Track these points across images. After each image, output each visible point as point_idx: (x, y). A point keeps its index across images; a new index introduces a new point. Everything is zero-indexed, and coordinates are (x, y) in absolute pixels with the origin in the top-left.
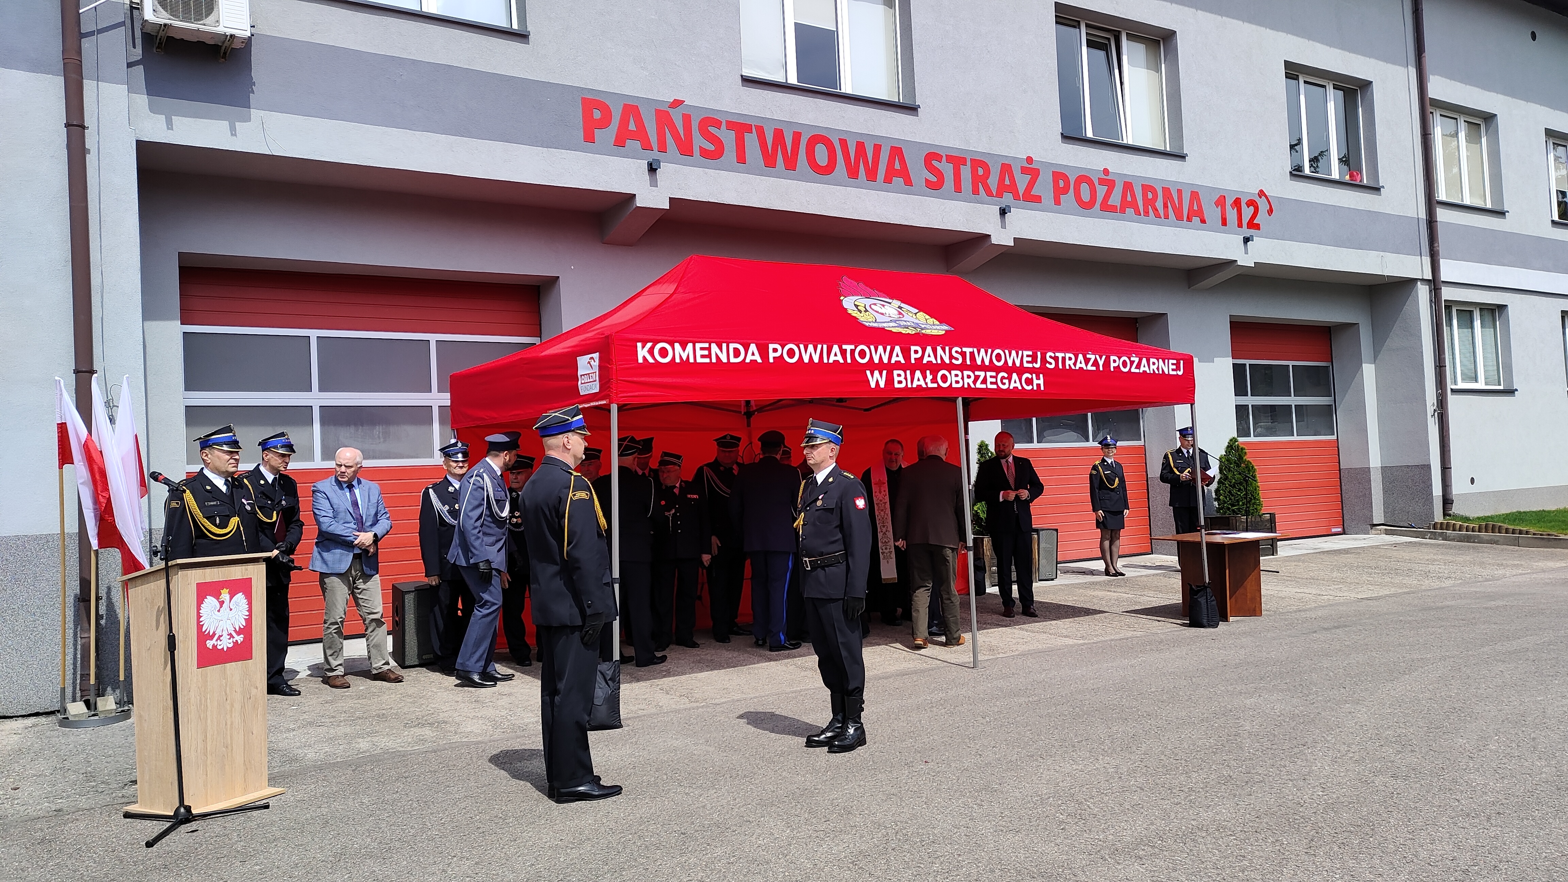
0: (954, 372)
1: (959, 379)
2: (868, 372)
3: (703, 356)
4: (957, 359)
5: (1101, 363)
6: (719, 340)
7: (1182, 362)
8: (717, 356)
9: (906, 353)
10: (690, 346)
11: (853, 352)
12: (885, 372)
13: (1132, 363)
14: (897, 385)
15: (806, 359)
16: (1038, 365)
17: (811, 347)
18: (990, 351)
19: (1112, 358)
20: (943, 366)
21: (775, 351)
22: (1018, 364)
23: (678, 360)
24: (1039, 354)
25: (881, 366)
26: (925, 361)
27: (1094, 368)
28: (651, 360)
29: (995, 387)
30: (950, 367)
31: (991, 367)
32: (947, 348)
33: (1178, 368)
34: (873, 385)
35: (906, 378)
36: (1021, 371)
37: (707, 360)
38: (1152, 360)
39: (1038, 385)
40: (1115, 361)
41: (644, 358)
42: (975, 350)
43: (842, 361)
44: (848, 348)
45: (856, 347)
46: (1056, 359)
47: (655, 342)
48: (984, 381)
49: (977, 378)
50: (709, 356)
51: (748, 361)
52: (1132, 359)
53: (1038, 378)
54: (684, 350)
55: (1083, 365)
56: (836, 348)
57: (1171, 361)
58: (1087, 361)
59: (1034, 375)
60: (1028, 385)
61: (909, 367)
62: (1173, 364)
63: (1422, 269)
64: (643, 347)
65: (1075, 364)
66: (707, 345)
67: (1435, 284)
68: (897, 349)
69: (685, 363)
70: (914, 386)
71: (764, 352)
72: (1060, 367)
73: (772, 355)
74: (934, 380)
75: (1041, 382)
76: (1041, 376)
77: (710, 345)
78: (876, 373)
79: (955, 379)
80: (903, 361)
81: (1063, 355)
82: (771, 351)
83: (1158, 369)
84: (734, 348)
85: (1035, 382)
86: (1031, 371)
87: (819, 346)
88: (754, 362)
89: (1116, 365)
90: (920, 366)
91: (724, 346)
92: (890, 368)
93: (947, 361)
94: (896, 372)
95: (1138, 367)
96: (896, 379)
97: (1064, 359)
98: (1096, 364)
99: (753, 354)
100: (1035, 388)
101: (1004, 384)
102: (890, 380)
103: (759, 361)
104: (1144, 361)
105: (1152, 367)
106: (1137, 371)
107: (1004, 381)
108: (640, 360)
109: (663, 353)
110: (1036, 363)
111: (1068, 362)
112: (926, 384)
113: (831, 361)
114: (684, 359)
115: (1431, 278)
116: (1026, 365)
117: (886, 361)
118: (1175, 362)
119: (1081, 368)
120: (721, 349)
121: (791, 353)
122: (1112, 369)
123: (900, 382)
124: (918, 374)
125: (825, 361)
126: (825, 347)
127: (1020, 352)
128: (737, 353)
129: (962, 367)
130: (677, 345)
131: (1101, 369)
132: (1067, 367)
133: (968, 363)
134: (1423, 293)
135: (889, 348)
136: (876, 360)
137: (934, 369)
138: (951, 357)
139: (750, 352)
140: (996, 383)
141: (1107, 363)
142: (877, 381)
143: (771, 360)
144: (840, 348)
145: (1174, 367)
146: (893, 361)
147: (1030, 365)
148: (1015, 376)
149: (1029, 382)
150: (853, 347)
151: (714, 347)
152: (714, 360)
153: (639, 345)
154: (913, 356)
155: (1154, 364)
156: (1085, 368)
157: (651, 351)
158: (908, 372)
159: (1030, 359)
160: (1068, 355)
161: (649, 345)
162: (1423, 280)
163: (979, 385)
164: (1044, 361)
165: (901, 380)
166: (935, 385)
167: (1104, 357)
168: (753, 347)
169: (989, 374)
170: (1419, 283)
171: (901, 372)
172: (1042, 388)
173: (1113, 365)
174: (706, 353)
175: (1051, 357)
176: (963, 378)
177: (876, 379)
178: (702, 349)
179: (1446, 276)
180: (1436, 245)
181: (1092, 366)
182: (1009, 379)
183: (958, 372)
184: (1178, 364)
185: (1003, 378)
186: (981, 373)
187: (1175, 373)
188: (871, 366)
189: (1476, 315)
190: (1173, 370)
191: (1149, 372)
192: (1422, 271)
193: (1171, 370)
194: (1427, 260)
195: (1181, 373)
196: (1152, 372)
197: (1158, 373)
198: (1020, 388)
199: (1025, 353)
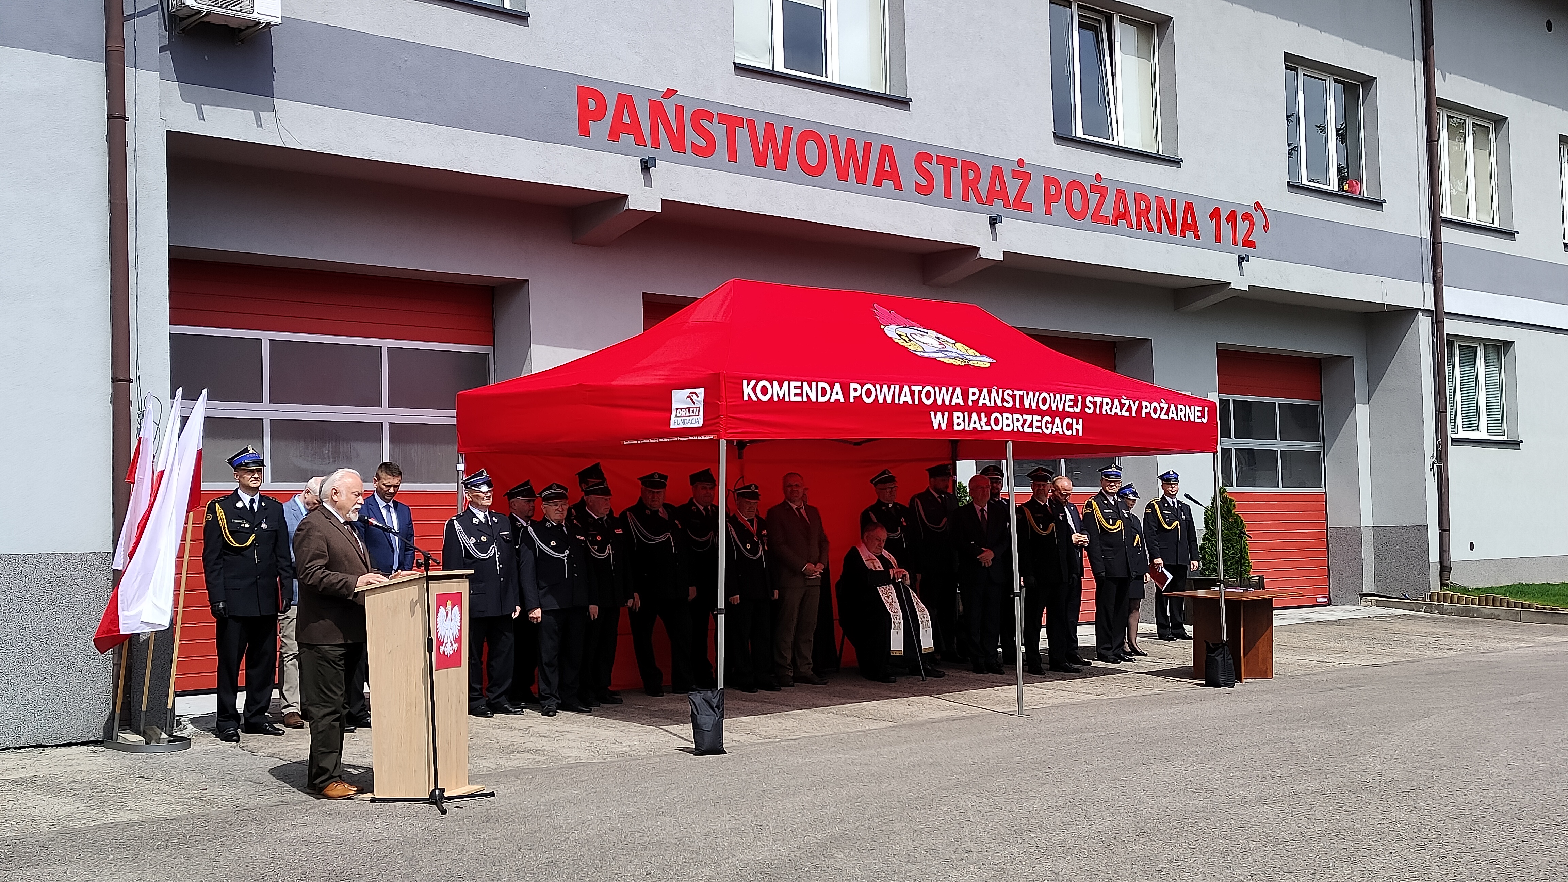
0: (1005, 415)
1: (1009, 422)
2: (932, 414)
3: (796, 395)
4: (1008, 402)
5: (1134, 409)
6: (809, 380)
7: (1205, 409)
8: (807, 395)
9: (965, 395)
10: (786, 384)
11: (920, 392)
12: (946, 414)
13: (1162, 409)
14: (956, 427)
15: (881, 400)
16: (1078, 410)
17: (885, 388)
18: (1037, 395)
19: (1145, 403)
20: (996, 408)
21: (857, 390)
22: (1061, 409)
23: (776, 398)
24: (1080, 398)
25: (943, 408)
26: (980, 404)
27: (1128, 414)
28: (754, 397)
29: (1040, 430)
30: (1002, 410)
31: (1037, 411)
32: (1000, 392)
33: (1203, 416)
34: (936, 426)
35: (964, 421)
36: (1063, 415)
37: (799, 399)
38: (1179, 406)
39: (1077, 430)
40: (1146, 407)
41: (749, 395)
42: (1025, 394)
43: (910, 402)
44: (916, 389)
45: (923, 388)
46: (1095, 403)
47: (758, 381)
48: (1031, 425)
49: (1025, 421)
50: (801, 395)
51: (832, 400)
52: (1162, 405)
53: (1078, 423)
54: (781, 389)
55: (1118, 411)
56: (906, 389)
57: (1197, 408)
58: (1122, 406)
59: (1074, 420)
60: (1069, 430)
61: (967, 409)
62: (1198, 411)
63: (1425, 299)
64: (748, 385)
65: (1111, 409)
66: (799, 385)
67: (1437, 316)
68: (958, 390)
69: (781, 401)
70: (971, 428)
71: (846, 392)
72: (1098, 412)
73: (853, 394)
74: (988, 423)
75: (1080, 426)
76: (1081, 421)
77: (802, 385)
78: (939, 414)
79: (1006, 422)
80: (962, 404)
81: (1101, 400)
82: (852, 390)
83: (1185, 415)
84: (822, 387)
85: (1075, 427)
86: (1072, 415)
87: (893, 387)
88: (837, 400)
89: (1148, 410)
90: (977, 408)
91: (814, 384)
92: (951, 409)
93: (1000, 404)
94: (956, 414)
95: (1167, 413)
96: (956, 421)
97: (1102, 404)
98: (1129, 409)
99: (837, 394)
100: (1074, 433)
101: (1048, 428)
102: (950, 422)
103: (842, 400)
104: (1173, 407)
105: (1179, 413)
106: (1166, 417)
107: (1048, 425)
108: (745, 397)
109: (764, 391)
110: (1077, 408)
111: (1105, 407)
112: (981, 426)
113: (901, 401)
114: (781, 397)
115: (1433, 308)
116: (1068, 409)
117: (947, 402)
118: (1200, 408)
119: (1117, 414)
120: (811, 388)
121: (868, 393)
122: (1144, 415)
123: (959, 424)
124: (974, 416)
125: (897, 401)
126: (897, 387)
127: (1063, 397)
128: (824, 392)
129: (1012, 410)
130: (775, 384)
131: (1134, 415)
132: (1104, 413)
133: (1018, 406)
134: (1424, 324)
135: (951, 390)
136: (939, 402)
137: (988, 411)
138: (1003, 400)
139: (835, 392)
140: (1041, 427)
141: (1139, 409)
142: (939, 423)
143: (852, 400)
144: (910, 388)
145: (1200, 414)
146: (953, 403)
147: (1071, 410)
148: (1057, 420)
149: (1070, 426)
150: (920, 388)
151: (805, 385)
152: (805, 399)
153: (745, 382)
154: (971, 398)
155: (1181, 410)
156: (1120, 414)
157: (754, 389)
158: (966, 414)
159: (1072, 404)
160: (1105, 401)
161: (753, 383)
162: (1424, 310)
163: (1026, 428)
164: (1084, 405)
165: (960, 422)
166: (989, 428)
167: (1137, 403)
168: (837, 386)
169: (1035, 418)
170: (1420, 314)
171: (960, 414)
172: (1081, 433)
173: (1144, 411)
174: (798, 391)
175: (1090, 402)
176: (1013, 422)
177: (939, 421)
178: (796, 387)
179: (1449, 306)
180: (1439, 270)
181: (1126, 411)
182: (1053, 423)
183: (1009, 416)
184: (1203, 412)
185: (1047, 422)
186: (1029, 417)
187: (1199, 420)
188: (935, 407)
189: (1480, 352)
190: (1199, 417)
191: (1176, 419)
192: (1424, 301)
193: (1196, 417)
194: (1429, 288)
195: (1205, 421)
196: (1179, 419)
197: (1184, 419)
198: (1061, 432)
199: (1068, 398)
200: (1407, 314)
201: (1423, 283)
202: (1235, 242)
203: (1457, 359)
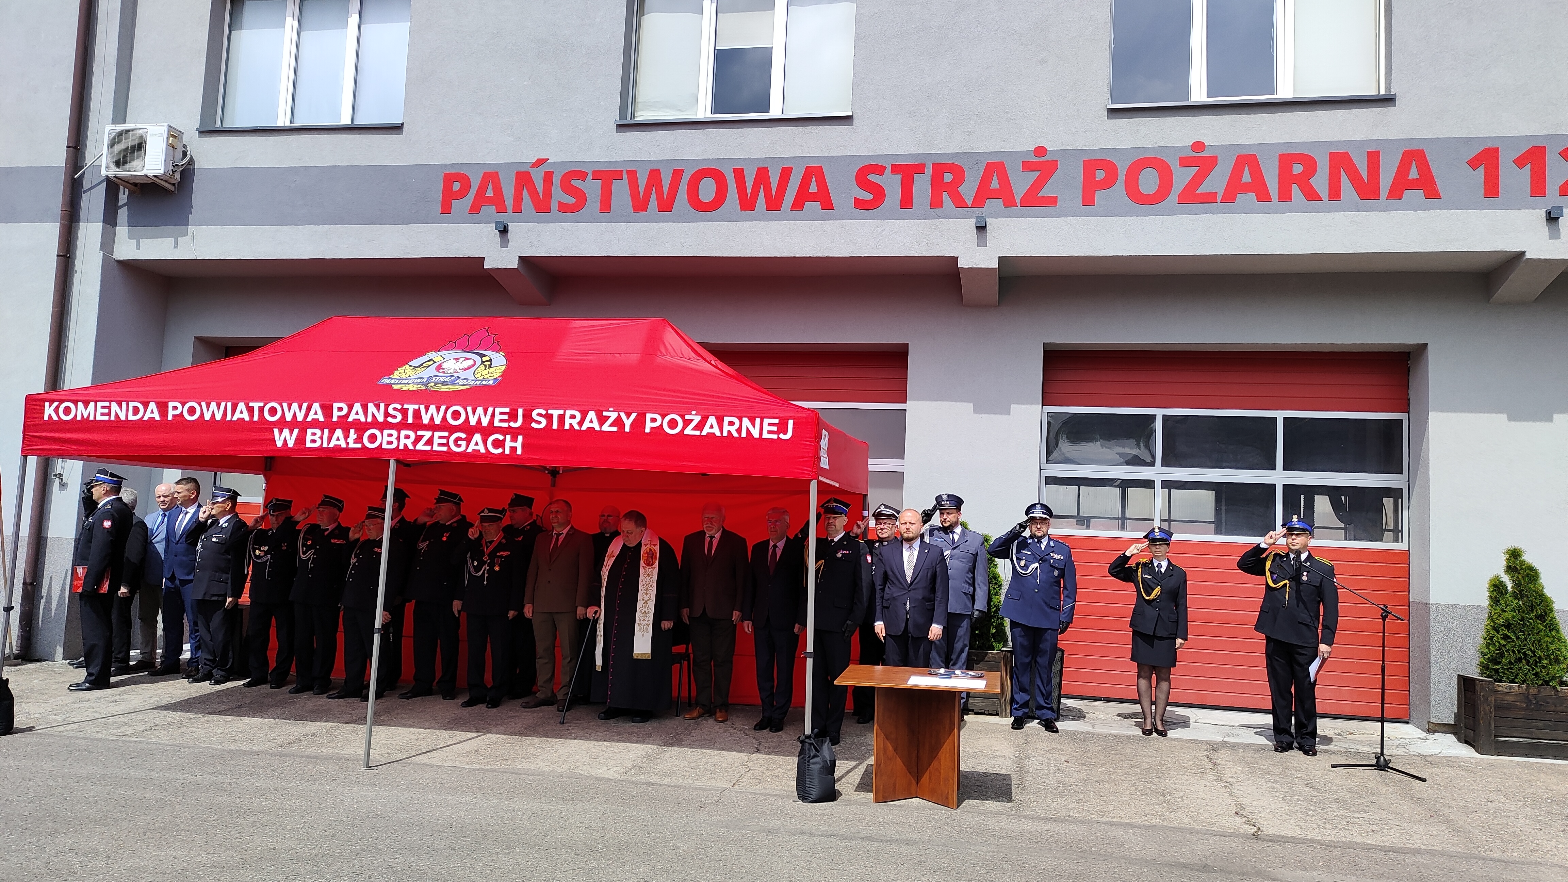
0: (386, 432)
1: (393, 439)
2: (276, 431)
3: (102, 414)
4: (394, 417)
5: (628, 422)
6: (119, 399)
7: (791, 422)
8: (117, 415)
9: (327, 410)
10: (92, 404)
11: (261, 409)
12: (296, 431)
13: (688, 422)
14: (309, 445)
15: (207, 417)
16: (517, 425)
17: (213, 405)
18: (443, 408)
19: (652, 416)
20: (375, 424)
21: (175, 409)
22: (485, 423)
23: (79, 418)
24: (520, 412)
25: (293, 424)
26: (350, 419)
27: (614, 429)
28: (55, 418)
29: (445, 449)
30: (383, 426)
31: (445, 426)
32: (382, 406)
33: (781, 431)
34: (279, 444)
35: (322, 438)
36: (487, 431)
37: (106, 418)
38: (728, 419)
39: (513, 449)
40: (655, 420)
41: (50, 416)
42: (422, 408)
43: (247, 418)
44: (256, 405)
45: (265, 405)
46: (550, 418)
47: (61, 401)
48: (430, 442)
49: (418, 439)
50: (109, 414)
51: (146, 418)
52: (688, 417)
53: (514, 439)
54: (86, 408)
55: (593, 425)
56: (241, 406)
57: (769, 421)
58: (603, 420)
59: (508, 437)
60: (498, 449)
61: (329, 425)
62: (770, 425)
64: (50, 406)
65: (581, 423)
66: (107, 404)
68: (316, 406)
69: (85, 421)
70: (331, 445)
71: (164, 410)
72: (556, 426)
73: (171, 413)
74: (359, 439)
75: (519, 444)
76: (520, 438)
77: (110, 404)
78: (286, 432)
79: (386, 440)
80: (322, 419)
81: (561, 412)
82: (170, 409)
83: (739, 430)
84: (134, 407)
85: (509, 444)
86: (503, 431)
87: (223, 405)
88: (152, 419)
89: (656, 424)
90: (345, 425)
91: (126, 404)
92: (304, 426)
93: (381, 419)
94: (310, 431)
95: (700, 426)
96: (309, 437)
97: (562, 418)
98: (618, 422)
99: (152, 412)
100: (508, 452)
101: (460, 446)
102: (301, 439)
103: (158, 418)
104: (712, 420)
105: (726, 428)
106: (696, 433)
107: (459, 443)
108: (46, 418)
109: (67, 411)
110: (515, 422)
111: (568, 421)
112: (347, 444)
113: (235, 419)
114: (85, 417)
116: (497, 424)
117: (300, 418)
118: (775, 421)
119: (589, 429)
120: (120, 407)
121: (192, 411)
122: (647, 430)
123: (314, 441)
124: (339, 433)
125: (228, 418)
126: (229, 405)
127: (491, 410)
128: (136, 411)
129: (402, 426)
130: (80, 405)
131: (627, 429)
132: (567, 427)
133: (410, 420)
135: (305, 405)
136: (289, 417)
137: (361, 427)
138: (387, 415)
139: (149, 410)
141: (639, 423)
142: (285, 440)
143: (170, 418)
144: (248, 405)
145: (775, 428)
146: (309, 419)
147: (505, 425)
148: (477, 437)
149: (498, 444)
150: (262, 404)
151: (114, 406)
152: (113, 418)
153: (47, 404)
154: (336, 414)
155: (731, 424)
156: (596, 429)
157: (56, 410)
158: (326, 431)
159: (506, 417)
160: (572, 413)
161: (56, 404)
163: (420, 446)
164: (527, 418)
165: (315, 439)
166: (359, 446)
167: (635, 415)
168: (152, 406)
169: (437, 434)
171: (318, 432)
172: (519, 452)
173: (649, 425)
174: (106, 411)
175: (538, 414)
176: (398, 438)
177: (285, 438)
178: (103, 407)
182: (468, 442)
183: (394, 433)
184: (783, 425)
185: (456, 440)
186: (427, 434)
187: (773, 436)
188: (282, 424)
190: (770, 432)
191: (718, 434)
193: (765, 433)
195: (787, 436)
196: (726, 434)
197: (736, 435)
198: (483, 451)
199: (498, 410)
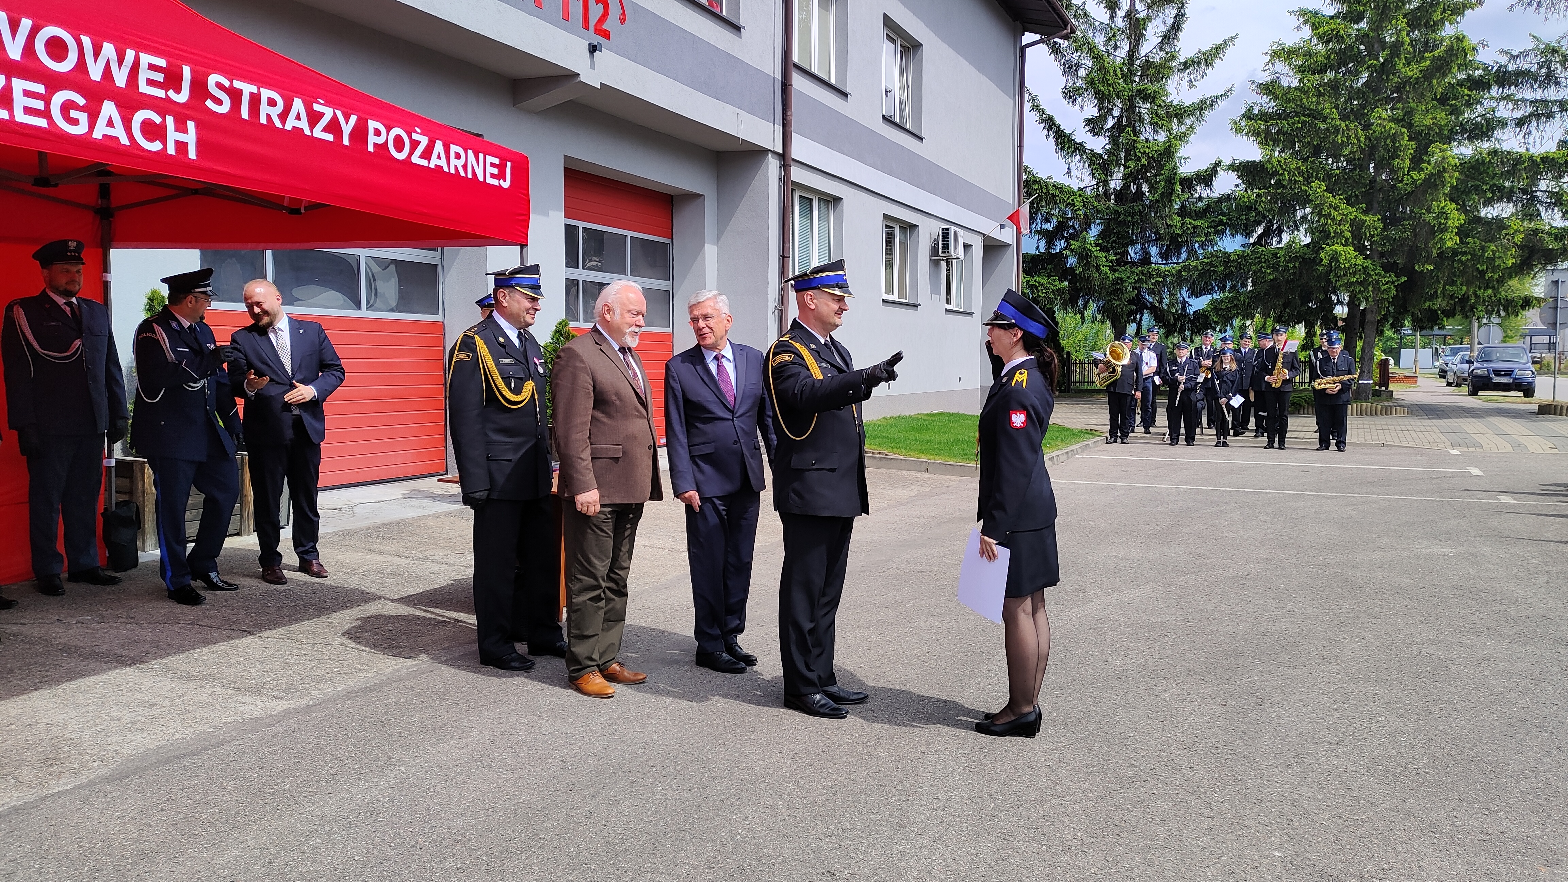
5: (347, 128)
7: (509, 164)
13: (415, 144)
16: (182, 97)
18: (25, 24)
19: (373, 125)
22: (120, 79)
24: (185, 72)
27: (329, 137)
29: (41, 123)
31: (34, 70)
33: (501, 176)
36: (129, 99)
38: (454, 148)
39: (181, 146)
40: (377, 133)
46: (235, 95)
48: (4, 99)
52: (415, 136)
53: (181, 127)
55: (304, 124)
57: (490, 159)
58: (314, 118)
59: (170, 120)
60: (151, 140)
62: (492, 165)
63: (774, 140)
65: (283, 117)
67: (785, 160)
72: (245, 115)
75: (190, 139)
76: (191, 125)
81: (254, 89)
83: (465, 167)
85: (173, 135)
86: (163, 107)
89: (380, 140)
95: (427, 154)
97: (255, 100)
98: (334, 127)
100: (171, 150)
101: (75, 122)
104: (439, 146)
105: (453, 161)
106: (424, 163)
107: (74, 114)
110: (178, 91)
111: (265, 109)
115: (781, 152)
116: (146, 88)
118: (496, 161)
119: (297, 131)
122: (371, 148)
127: (130, 54)
131: (346, 142)
132: (263, 120)
134: (773, 165)
140: (46, 114)
145: (495, 171)
147: (159, 93)
148: (109, 109)
149: (153, 131)
155: (458, 156)
156: (307, 132)
159: (160, 77)
160: (266, 94)
162: (774, 152)
164: (199, 88)
167: (353, 119)
169: (19, 85)
170: (770, 155)
172: (192, 154)
173: (372, 139)
175: (219, 85)
179: (795, 153)
180: (789, 113)
181: (326, 130)
182: (91, 114)
184: (501, 167)
185: (67, 107)
187: (495, 182)
189: (815, 204)
190: (493, 176)
191: (446, 169)
192: (774, 143)
193: (488, 175)
194: (779, 129)
195: (506, 184)
196: (453, 171)
197: (462, 174)
198: (125, 141)
199: (146, 59)
200: (757, 153)
201: (774, 124)
202: (586, 27)
203: (797, 208)
